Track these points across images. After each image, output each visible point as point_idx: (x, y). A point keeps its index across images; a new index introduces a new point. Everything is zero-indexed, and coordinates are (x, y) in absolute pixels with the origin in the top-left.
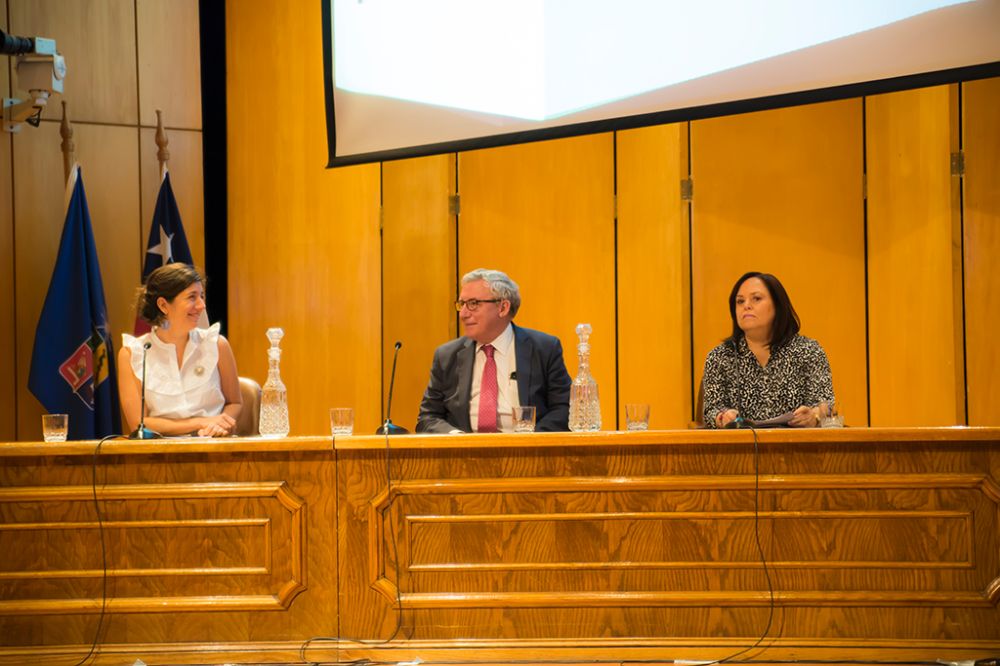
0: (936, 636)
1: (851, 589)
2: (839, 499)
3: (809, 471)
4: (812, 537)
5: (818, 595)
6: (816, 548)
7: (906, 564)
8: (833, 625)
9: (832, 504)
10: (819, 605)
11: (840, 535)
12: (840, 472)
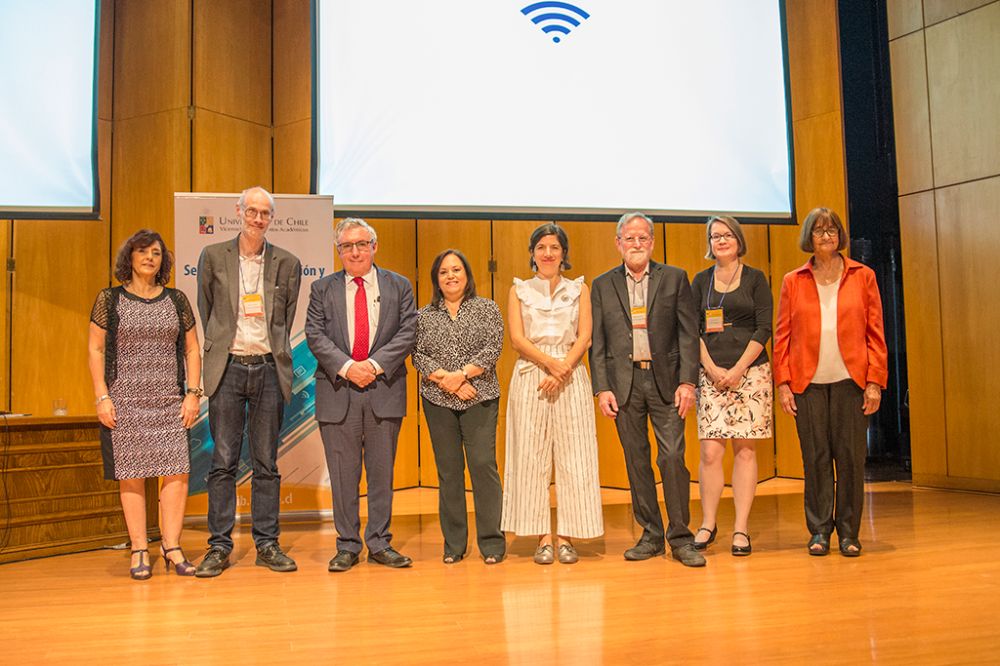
0: (103, 533)
1: (58, 512)
2: (53, 458)
3: (36, 443)
4: (37, 483)
5: (39, 517)
6: (38, 490)
7: (89, 493)
8: (47, 534)
9: (48, 462)
10: (40, 523)
11: (53, 479)
12: (54, 442)
